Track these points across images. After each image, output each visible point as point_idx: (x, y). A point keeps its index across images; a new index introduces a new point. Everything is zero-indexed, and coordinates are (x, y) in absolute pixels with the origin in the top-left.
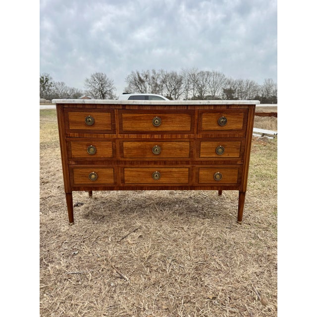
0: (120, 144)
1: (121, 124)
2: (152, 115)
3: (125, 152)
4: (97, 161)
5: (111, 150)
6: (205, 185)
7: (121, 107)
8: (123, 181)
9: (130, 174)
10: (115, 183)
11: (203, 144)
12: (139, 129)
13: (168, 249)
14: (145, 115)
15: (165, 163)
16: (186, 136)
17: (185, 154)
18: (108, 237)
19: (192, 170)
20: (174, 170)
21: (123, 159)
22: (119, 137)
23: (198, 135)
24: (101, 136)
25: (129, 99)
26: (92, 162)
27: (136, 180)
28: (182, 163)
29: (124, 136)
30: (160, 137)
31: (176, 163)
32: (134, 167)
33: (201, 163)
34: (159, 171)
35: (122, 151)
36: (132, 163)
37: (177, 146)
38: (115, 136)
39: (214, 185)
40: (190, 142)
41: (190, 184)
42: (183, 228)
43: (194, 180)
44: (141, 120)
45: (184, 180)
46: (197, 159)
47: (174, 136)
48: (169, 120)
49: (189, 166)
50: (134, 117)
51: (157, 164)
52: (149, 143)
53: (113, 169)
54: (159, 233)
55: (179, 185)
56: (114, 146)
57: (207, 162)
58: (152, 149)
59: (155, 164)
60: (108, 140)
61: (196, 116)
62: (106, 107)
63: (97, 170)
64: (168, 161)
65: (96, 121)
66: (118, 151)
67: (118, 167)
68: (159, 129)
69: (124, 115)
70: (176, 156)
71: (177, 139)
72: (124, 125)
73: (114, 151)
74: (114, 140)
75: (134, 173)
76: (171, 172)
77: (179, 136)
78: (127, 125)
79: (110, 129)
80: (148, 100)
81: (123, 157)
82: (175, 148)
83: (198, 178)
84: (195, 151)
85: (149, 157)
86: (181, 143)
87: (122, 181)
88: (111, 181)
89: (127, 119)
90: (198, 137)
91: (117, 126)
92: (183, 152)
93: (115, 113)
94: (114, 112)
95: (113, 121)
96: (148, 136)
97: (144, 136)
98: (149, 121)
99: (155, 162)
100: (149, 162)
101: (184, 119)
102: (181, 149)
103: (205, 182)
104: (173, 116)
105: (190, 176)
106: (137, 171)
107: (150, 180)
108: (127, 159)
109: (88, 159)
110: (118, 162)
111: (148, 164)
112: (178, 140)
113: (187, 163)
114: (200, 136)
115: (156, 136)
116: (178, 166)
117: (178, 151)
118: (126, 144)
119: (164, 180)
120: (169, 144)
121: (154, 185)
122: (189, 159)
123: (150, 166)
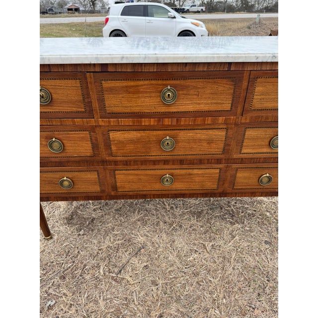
0: (104, 135)
1: (101, 101)
2: (160, 82)
3: (114, 148)
4: (68, 162)
5: (90, 145)
6: (243, 191)
7: (98, 69)
8: (115, 188)
9: (125, 179)
10: (103, 191)
11: (250, 133)
12: (136, 109)
13: (186, 293)
14: (146, 82)
15: (181, 162)
16: (221, 119)
17: (216, 149)
18: (98, 267)
19: (226, 171)
20: (195, 171)
21: (111, 158)
22: (100, 124)
23: (244, 118)
24: (69, 122)
25: (122, 15)
26: (60, 164)
27: (135, 187)
28: (209, 161)
29: (109, 122)
30: (174, 123)
31: (201, 162)
32: (132, 168)
33: (242, 161)
34: (172, 175)
35: (108, 145)
36: (126, 163)
37: (203, 137)
38: (92, 122)
39: (257, 190)
40: (227, 129)
41: (220, 190)
42: (204, 245)
43: (226, 185)
44: (138, 92)
45: (211, 185)
46: (235, 156)
47: (200, 119)
48: (192, 92)
49: (221, 166)
50: (126, 87)
51: (168, 164)
52: (155, 133)
53: (96, 173)
54: (171, 258)
55: (202, 192)
56: (93, 138)
57: (252, 160)
58: (160, 142)
59: (164, 164)
60: (82, 129)
61: (245, 84)
62: (69, 69)
63: (70, 175)
64: (187, 160)
65: (54, 96)
66: (102, 146)
67: (105, 169)
68: (173, 109)
69: (106, 84)
70: (201, 153)
71: (205, 124)
72: (107, 103)
73: (95, 146)
74: (92, 129)
75: (131, 177)
76: (190, 174)
77: (209, 120)
78: (114, 103)
79: (83, 110)
80: (148, 16)
81: (111, 155)
82: (200, 140)
83: (233, 183)
84: (233, 143)
85: (155, 154)
86: (210, 132)
87: (112, 187)
88: (97, 188)
89: (111, 90)
90: (243, 121)
91: (96, 105)
92: (214, 145)
93: (89, 80)
94: (86, 78)
95: (86, 95)
96: (153, 122)
97: (145, 122)
98: (153, 95)
99: (166, 162)
100: (155, 162)
101: (221, 89)
102: (210, 142)
103: (244, 187)
104: (199, 83)
105: (221, 180)
106: (137, 175)
107: (157, 186)
108: (119, 158)
109: (53, 160)
110: (104, 162)
111: (154, 164)
112: (206, 127)
113: (219, 161)
114: (246, 119)
115: (167, 122)
116: (203, 166)
117: (205, 144)
118: (114, 135)
119: (179, 186)
120: (190, 134)
121: (164, 193)
122: (222, 156)
123: (156, 167)
